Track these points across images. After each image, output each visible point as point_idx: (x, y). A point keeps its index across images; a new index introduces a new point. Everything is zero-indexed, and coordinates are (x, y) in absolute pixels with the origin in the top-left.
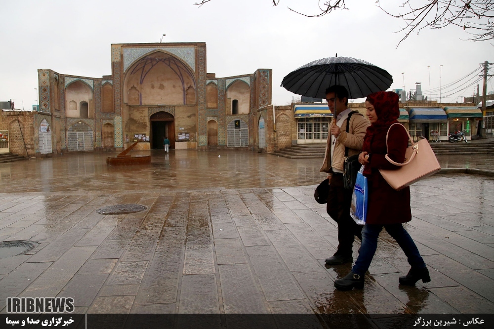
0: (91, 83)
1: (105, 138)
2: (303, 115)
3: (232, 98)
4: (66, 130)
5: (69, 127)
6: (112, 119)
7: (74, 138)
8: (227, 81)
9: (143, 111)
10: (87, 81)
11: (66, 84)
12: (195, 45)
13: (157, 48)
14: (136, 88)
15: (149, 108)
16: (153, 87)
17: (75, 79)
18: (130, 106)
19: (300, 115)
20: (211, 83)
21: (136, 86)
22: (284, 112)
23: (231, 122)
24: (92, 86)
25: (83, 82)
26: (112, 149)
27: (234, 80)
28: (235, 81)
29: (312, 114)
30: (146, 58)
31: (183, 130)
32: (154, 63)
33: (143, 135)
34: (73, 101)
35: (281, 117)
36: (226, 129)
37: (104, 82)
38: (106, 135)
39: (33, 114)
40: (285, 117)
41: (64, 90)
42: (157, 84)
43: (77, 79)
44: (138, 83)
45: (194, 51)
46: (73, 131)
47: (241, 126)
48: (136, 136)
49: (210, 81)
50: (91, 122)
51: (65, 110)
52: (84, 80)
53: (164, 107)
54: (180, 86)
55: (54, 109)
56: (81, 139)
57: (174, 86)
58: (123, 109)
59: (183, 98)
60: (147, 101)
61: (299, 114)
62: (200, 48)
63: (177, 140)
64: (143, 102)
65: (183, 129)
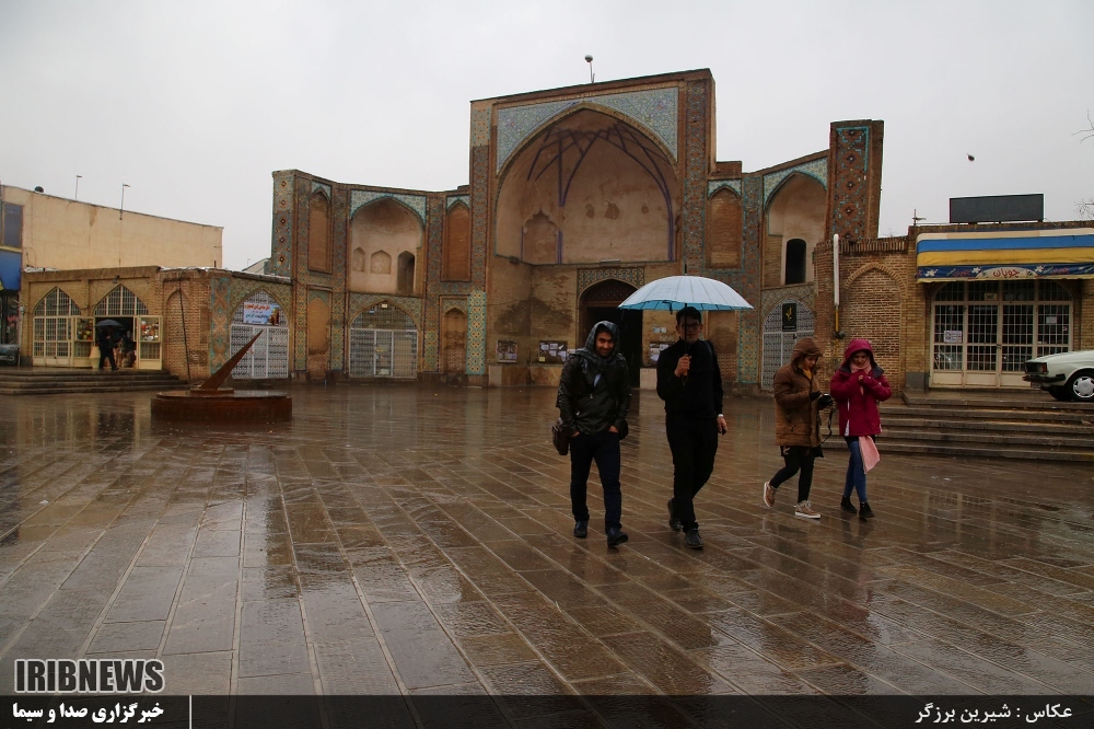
0: (419, 206)
1: (447, 348)
2: (942, 270)
3: (786, 233)
4: (345, 323)
5: (354, 317)
6: (464, 298)
7: (365, 344)
8: (768, 179)
9: (564, 278)
10: (408, 200)
11: (353, 209)
12: (678, 80)
13: (580, 100)
14: (547, 217)
15: (578, 270)
16: (591, 213)
17: (378, 195)
18: (533, 267)
19: (932, 273)
20: (723, 189)
21: (546, 212)
22: (876, 264)
23: (774, 310)
24: (423, 214)
25: (399, 203)
26: (460, 379)
27: (784, 174)
28: (788, 179)
29: (984, 267)
30: (555, 131)
31: (664, 334)
32: (584, 144)
33: (560, 343)
34: (381, 251)
35: (866, 281)
36: (760, 333)
37: (452, 201)
38: (453, 340)
39: (209, 277)
40: (881, 279)
41: (347, 224)
42: (601, 207)
43: (383, 195)
44: (552, 205)
45: (676, 98)
46: (363, 326)
47: (799, 323)
48: (544, 347)
49: (720, 184)
50: (414, 306)
51: (346, 273)
52: (399, 197)
53: (617, 268)
54: (659, 209)
55: (303, 269)
56: (386, 347)
57: (645, 210)
58: (490, 273)
59: (667, 242)
60: (576, 252)
61: (925, 269)
62: (695, 89)
63: (645, 362)
64: (564, 254)
65: (664, 330)
